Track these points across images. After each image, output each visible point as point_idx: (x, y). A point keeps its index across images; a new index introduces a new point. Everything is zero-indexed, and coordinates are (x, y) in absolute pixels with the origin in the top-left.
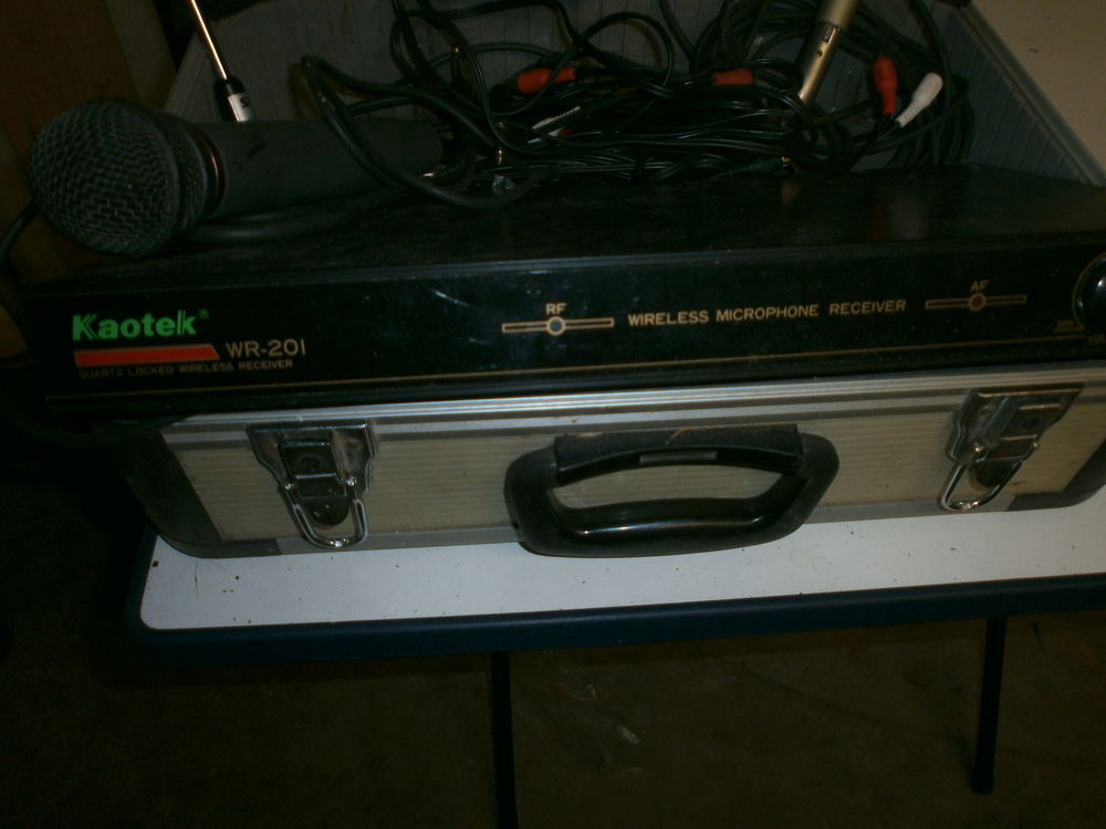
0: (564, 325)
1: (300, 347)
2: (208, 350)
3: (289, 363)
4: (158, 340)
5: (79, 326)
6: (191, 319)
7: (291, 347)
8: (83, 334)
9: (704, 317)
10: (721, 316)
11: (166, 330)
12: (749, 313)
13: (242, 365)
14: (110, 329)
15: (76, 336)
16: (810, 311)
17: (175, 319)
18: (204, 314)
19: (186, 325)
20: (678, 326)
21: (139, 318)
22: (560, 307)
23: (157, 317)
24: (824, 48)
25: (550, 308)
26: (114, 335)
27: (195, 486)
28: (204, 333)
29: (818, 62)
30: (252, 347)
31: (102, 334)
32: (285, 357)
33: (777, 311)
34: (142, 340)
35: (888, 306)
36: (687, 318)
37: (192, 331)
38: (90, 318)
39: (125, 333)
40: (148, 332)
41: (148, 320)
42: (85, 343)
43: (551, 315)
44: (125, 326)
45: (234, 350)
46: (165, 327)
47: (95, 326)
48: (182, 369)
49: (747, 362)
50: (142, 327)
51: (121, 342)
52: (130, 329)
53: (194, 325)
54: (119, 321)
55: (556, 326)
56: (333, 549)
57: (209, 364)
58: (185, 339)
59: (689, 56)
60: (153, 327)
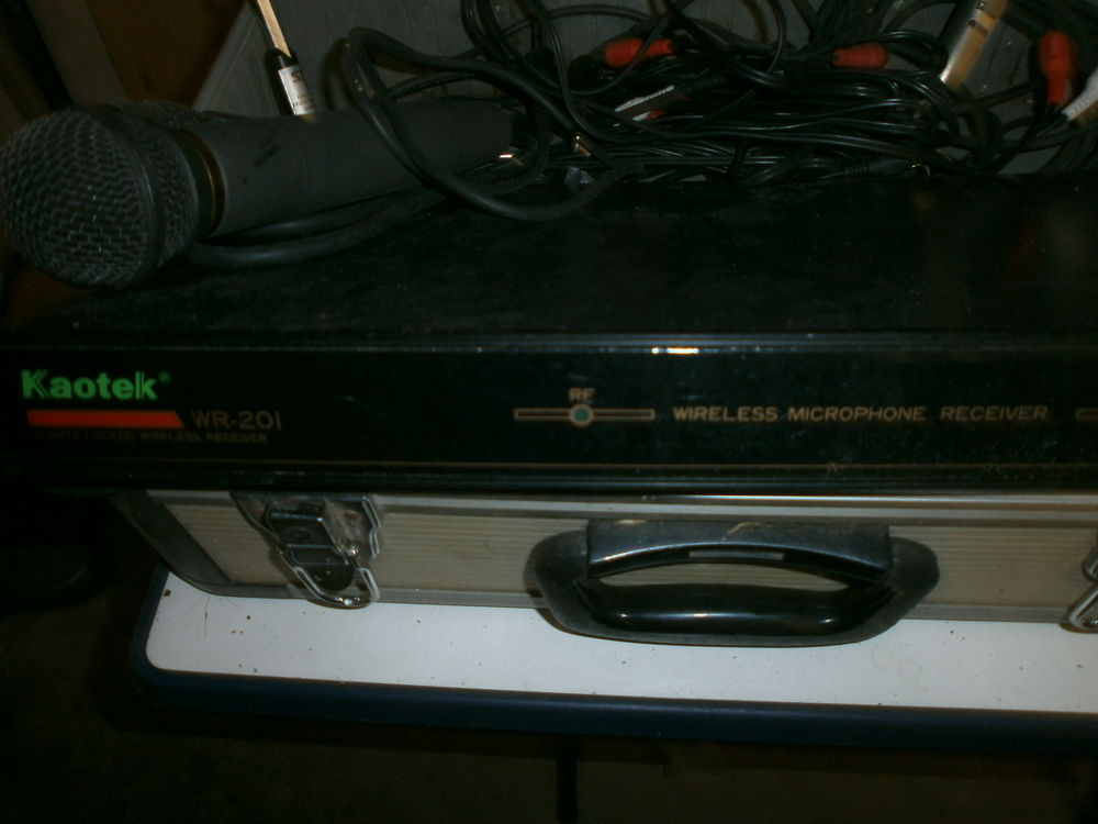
0: (591, 416)
1: (275, 421)
2: (169, 420)
3: (263, 438)
4: (114, 404)
5: (30, 383)
6: (151, 382)
7: (264, 420)
8: (34, 393)
9: (771, 414)
10: (794, 414)
11: (123, 392)
12: (832, 413)
13: (210, 436)
14: (62, 388)
15: (27, 393)
16: (914, 414)
17: (133, 380)
18: (165, 377)
19: (145, 388)
20: (737, 424)
21: (94, 377)
22: (586, 393)
23: (113, 377)
24: (978, 17)
25: (574, 394)
26: (67, 394)
27: (192, 533)
28: (167, 398)
30: (222, 418)
31: (54, 393)
32: (258, 431)
33: (869, 413)
34: (97, 403)
35: (1021, 414)
36: (750, 414)
37: (152, 395)
38: (40, 374)
39: (79, 392)
40: (105, 394)
41: (103, 380)
42: (37, 402)
43: (576, 402)
44: (78, 385)
45: (201, 419)
46: (122, 389)
47: (46, 384)
48: (144, 436)
49: (825, 470)
50: (97, 387)
51: (75, 403)
52: (85, 388)
53: (154, 388)
54: (72, 380)
55: (583, 415)
57: (174, 432)
58: (142, 404)
59: (810, 27)
60: (110, 388)
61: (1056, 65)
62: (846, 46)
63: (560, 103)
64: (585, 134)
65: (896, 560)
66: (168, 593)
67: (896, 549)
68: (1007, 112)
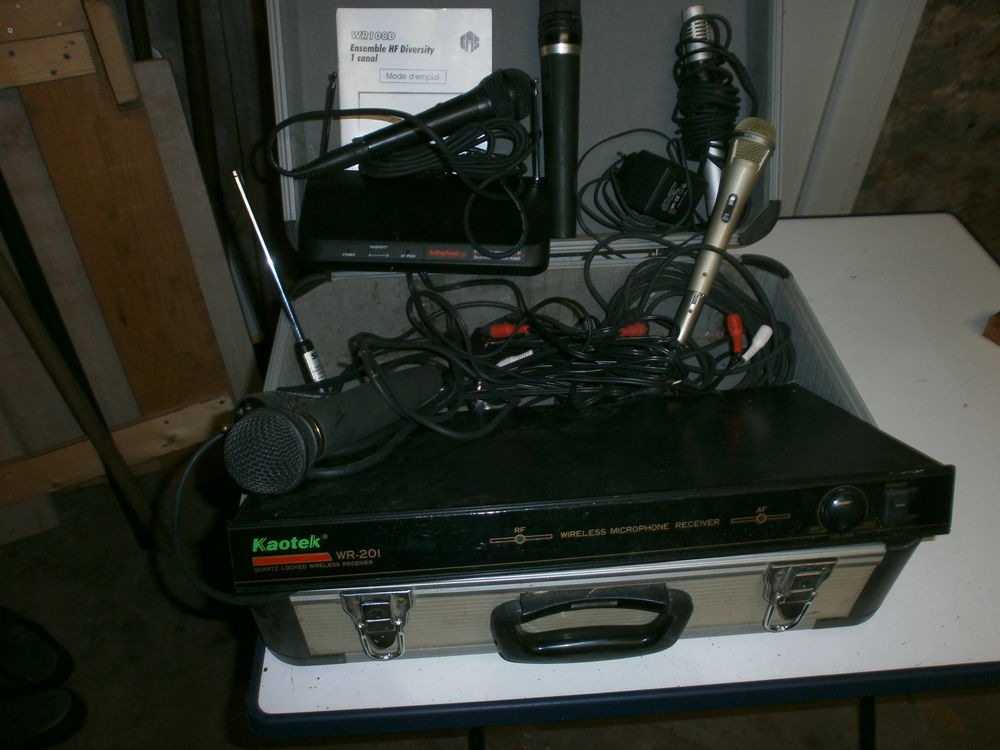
0: (524, 539)
1: (377, 553)
2: (326, 556)
3: (371, 562)
4: (299, 551)
5: (257, 544)
6: (318, 539)
7: (372, 554)
8: (259, 549)
9: (603, 532)
10: (613, 531)
11: (304, 546)
12: (629, 529)
13: (344, 564)
14: (273, 545)
15: (255, 550)
16: (664, 527)
17: (309, 539)
18: (325, 536)
19: (315, 542)
20: (589, 538)
21: (289, 539)
22: (522, 529)
23: (299, 539)
24: (692, 307)
25: (516, 530)
26: (275, 548)
27: (301, 624)
28: (325, 546)
29: (689, 317)
30: (351, 554)
31: (269, 548)
32: (369, 559)
33: (644, 528)
34: (290, 551)
35: (709, 523)
36: (594, 533)
37: (318, 546)
38: (263, 540)
39: (281, 548)
40: (294, 547)
41: (294, 540)
42: (259, 553)
43: (517, 533)
44: (282, 543)
45: (341, 555)
46: (303, 544)
47: (265, 544)
48: (311, 566)
49: (629, 556)
50: (291, 544)
51: (279, 552)
52: (285, 545)
53: (319, 542)
54: (278, 541)
55: (520, 539)
56: (382, 659)
57: (326, 563)
58: (314, 550)
59: (604, 309)
60: (297, 544)
61: (736, 332)
62: (625, 326)
63: (469, 364)
64: (483, 380)
65: (671, 600)
66: (266, 670)
67: (670, 594)
68: (715, 353)
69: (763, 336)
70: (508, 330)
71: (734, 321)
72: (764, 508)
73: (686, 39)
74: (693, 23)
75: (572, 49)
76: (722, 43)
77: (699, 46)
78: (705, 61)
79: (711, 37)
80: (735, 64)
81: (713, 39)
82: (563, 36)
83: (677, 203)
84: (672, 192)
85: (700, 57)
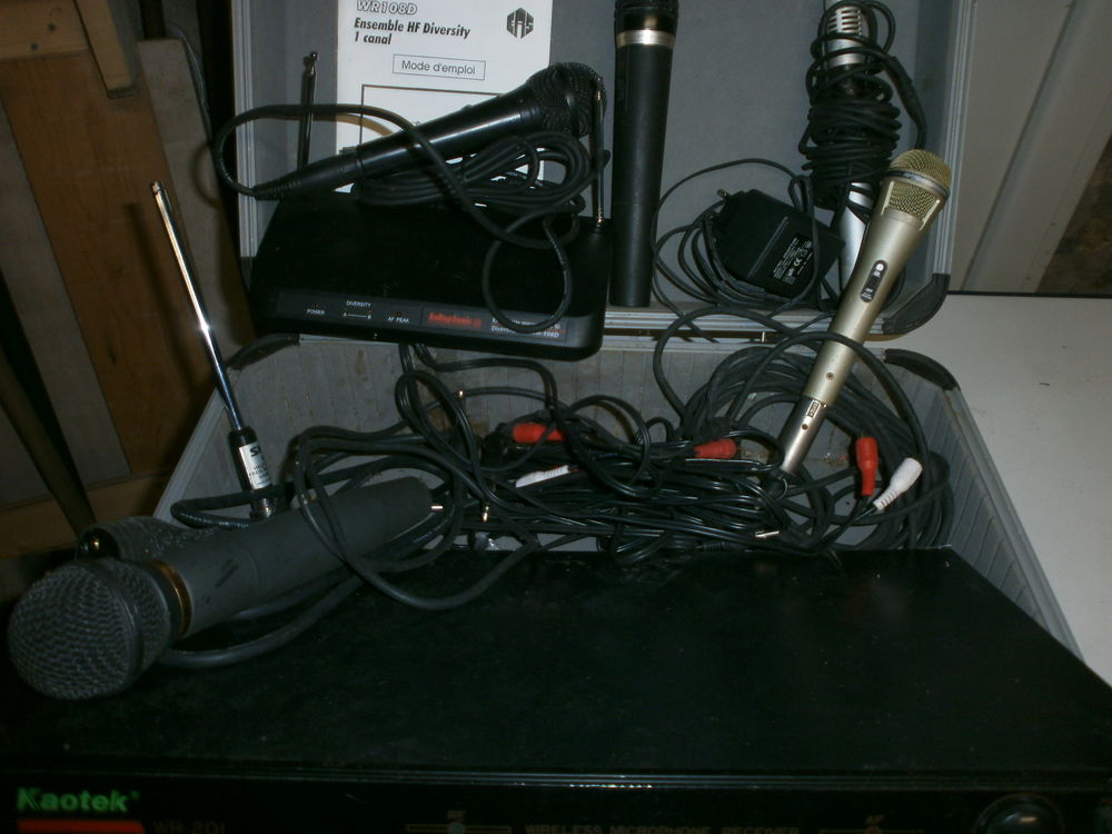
0: (463, 830)
1: (220, 829)
2: (136, 827)
4: (92, 815)
5: (24, 798)
6: (124, 798)
7: (212, 829)
8: (27, 805)
9: (597, 831)
10: (614, 831)
11: (101, 806)
12: (642, 830)
14: (51, 802)
15: (21, 806)
16: (703, 832)
17: (109, 796)
18: (135, 795)
19: (118, 802)
21: (78, 794)
22: (460, 814)
24: (808, 420)
25: (451, 814)
26: (54, 807)
28: (134, 810)
29: (801, 435)
30: (176, 826)
31: (44, 806)
33: (669, 831)
34: (79, 814)
35: (781, 833)
36: (583, 831)
37: (123, 808)
38: (34, 791)
39: (65, 806)
40: (85, 806)
41: (85, 796)
42: (28, 813)
43: (452, 820)
44: (64, 799)
45: (160, 828)
46: (100, 803)
47: (38, 799)
50: (80, 801)
51: (60, 814)
52: (69, 802)
53: (126, 804)
54: (60, 795)
55: (457, 830)
58: (118, 815)
59: (679, 414)
60: (90, 803)
61: (869, 464)
62: (706, 442)
64: (493, 505)
68: (833, 489)
69: (908, 474)
70: (536, 433)
71: (867, 446)
72: (879, 818)
73: (826, 34)
74: (839, 12)
75: (660, 38)
76: (881, 41)
77: (846, 43)
78: (853, 66)
79: (864, 31)
80: (897, 73)
81: (867, 35)
82: (650, 22)
83: (797, 269)
84: (790, 253)
85: (847, 60)
